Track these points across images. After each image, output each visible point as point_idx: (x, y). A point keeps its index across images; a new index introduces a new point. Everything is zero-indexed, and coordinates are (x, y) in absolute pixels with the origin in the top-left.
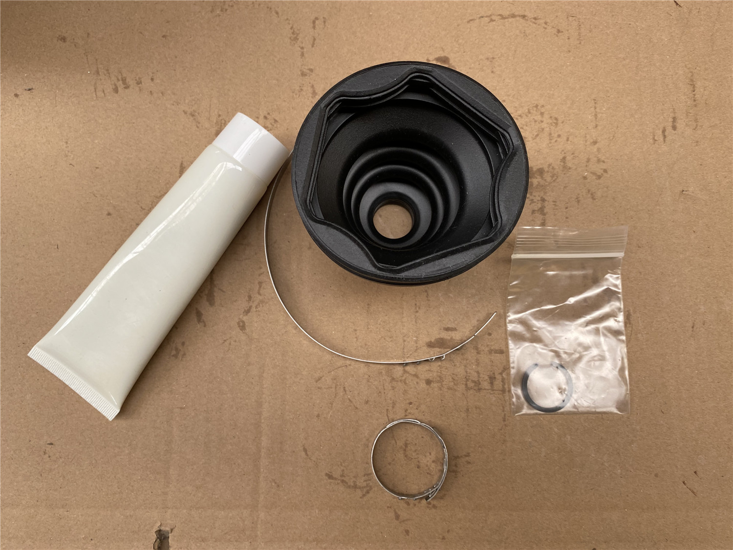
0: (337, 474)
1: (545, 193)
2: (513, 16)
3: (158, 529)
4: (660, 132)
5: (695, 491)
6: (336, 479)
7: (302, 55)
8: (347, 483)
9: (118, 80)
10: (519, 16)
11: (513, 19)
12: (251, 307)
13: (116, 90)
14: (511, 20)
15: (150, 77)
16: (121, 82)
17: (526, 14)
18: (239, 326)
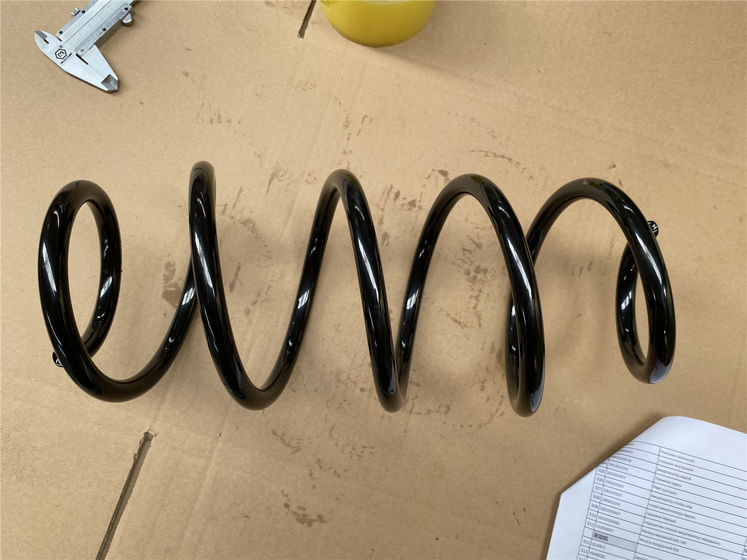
0: (280, 433)
1: (483, 286)
2: (503, 157)
3: (146, 431)
4: (579, 269)
5: (520, 521)
6: (278, 436)
7: (348, 139)
8: (284, 440)
9: (215, 115)
10: (507, 158)
11: (502, 159)
12: (257, 301)
13: (211, 122)
14: (501, 159)
15: (238, 121)
16: (216, 117)
17: (512, 158)
18: (245, 312)
